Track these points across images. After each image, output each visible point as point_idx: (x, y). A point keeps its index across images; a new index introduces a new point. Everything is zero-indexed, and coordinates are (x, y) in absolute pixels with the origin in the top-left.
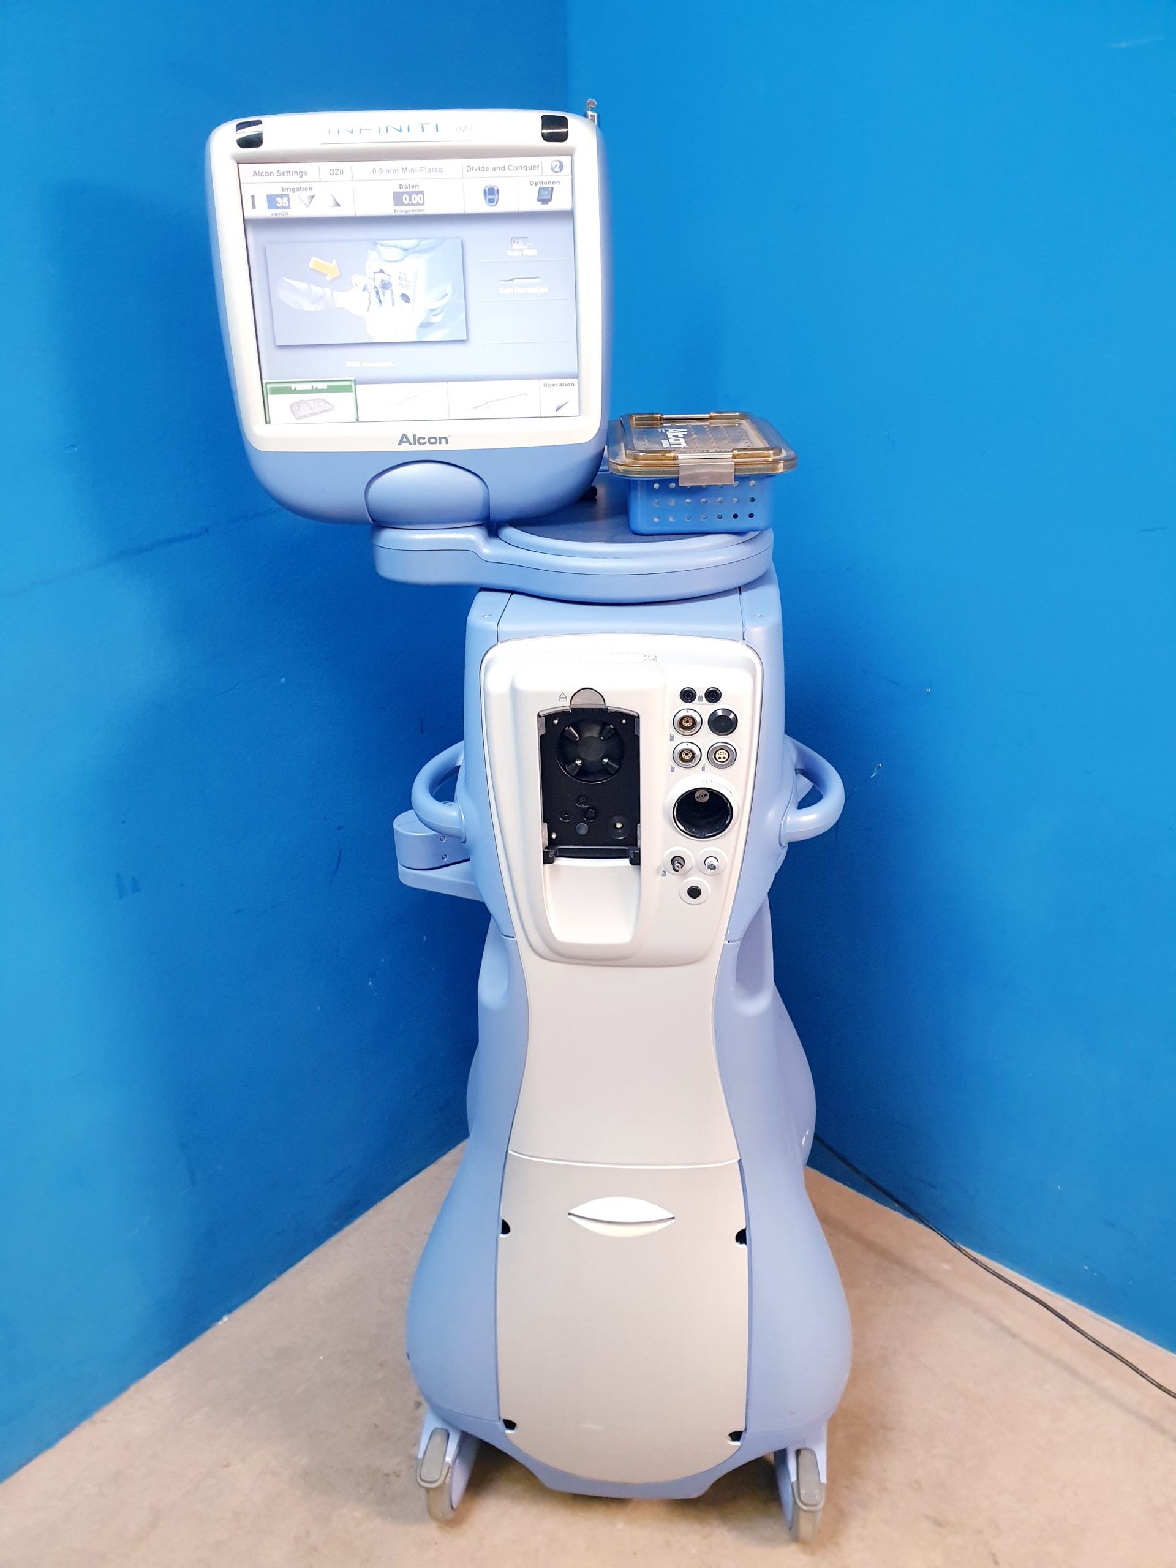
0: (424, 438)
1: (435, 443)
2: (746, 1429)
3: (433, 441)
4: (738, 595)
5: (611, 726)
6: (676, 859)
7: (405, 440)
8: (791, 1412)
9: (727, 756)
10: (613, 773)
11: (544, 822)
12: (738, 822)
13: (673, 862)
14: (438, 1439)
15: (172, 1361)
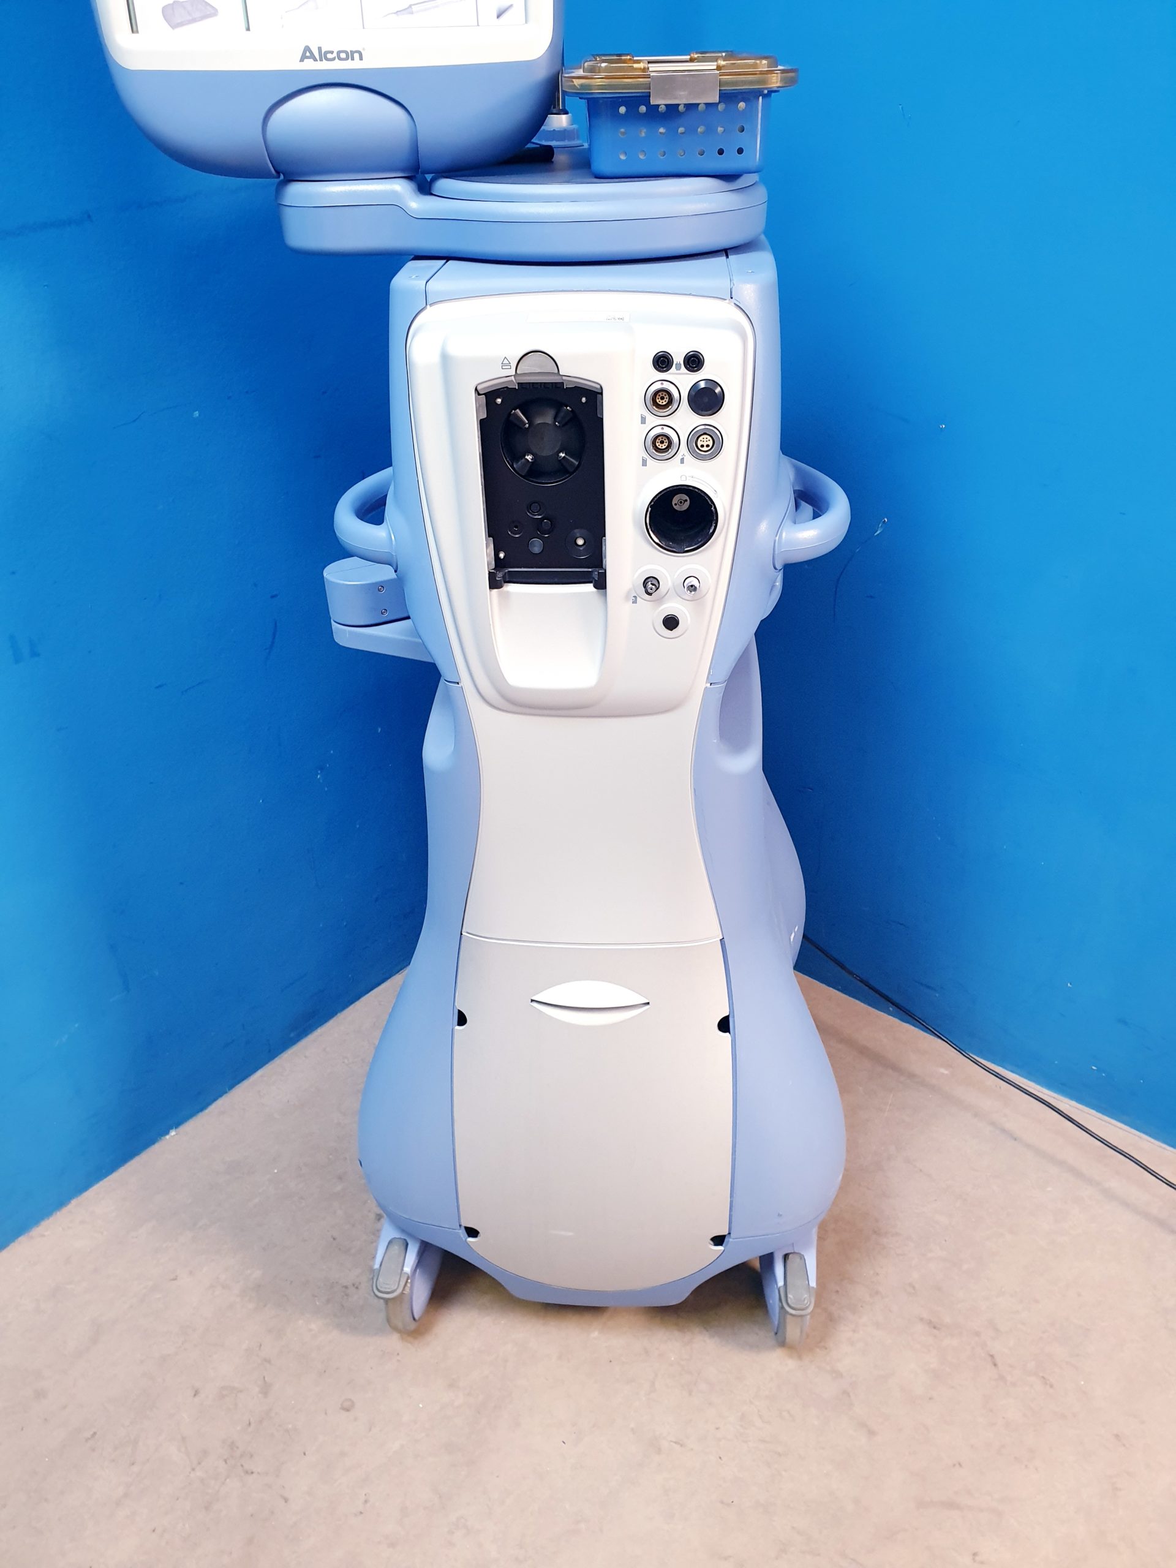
0: (332, 52)
1: (347, 59)
2: (729, 1233)
3: (343, 55)
4: (725, 257)
5: (568, 408)
6: (649, 580)
7: (308, 54)
8: (780, 1215)
9: (711, 443)
10: (571, 470)
11: (489, 536)
12: (725, 530)
13: (645, 583)
14: (396, 1249)
15: (115, 1176)
